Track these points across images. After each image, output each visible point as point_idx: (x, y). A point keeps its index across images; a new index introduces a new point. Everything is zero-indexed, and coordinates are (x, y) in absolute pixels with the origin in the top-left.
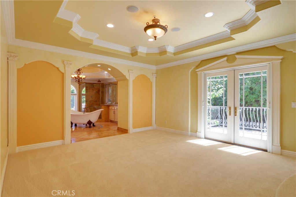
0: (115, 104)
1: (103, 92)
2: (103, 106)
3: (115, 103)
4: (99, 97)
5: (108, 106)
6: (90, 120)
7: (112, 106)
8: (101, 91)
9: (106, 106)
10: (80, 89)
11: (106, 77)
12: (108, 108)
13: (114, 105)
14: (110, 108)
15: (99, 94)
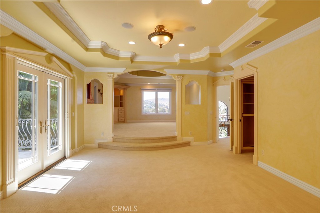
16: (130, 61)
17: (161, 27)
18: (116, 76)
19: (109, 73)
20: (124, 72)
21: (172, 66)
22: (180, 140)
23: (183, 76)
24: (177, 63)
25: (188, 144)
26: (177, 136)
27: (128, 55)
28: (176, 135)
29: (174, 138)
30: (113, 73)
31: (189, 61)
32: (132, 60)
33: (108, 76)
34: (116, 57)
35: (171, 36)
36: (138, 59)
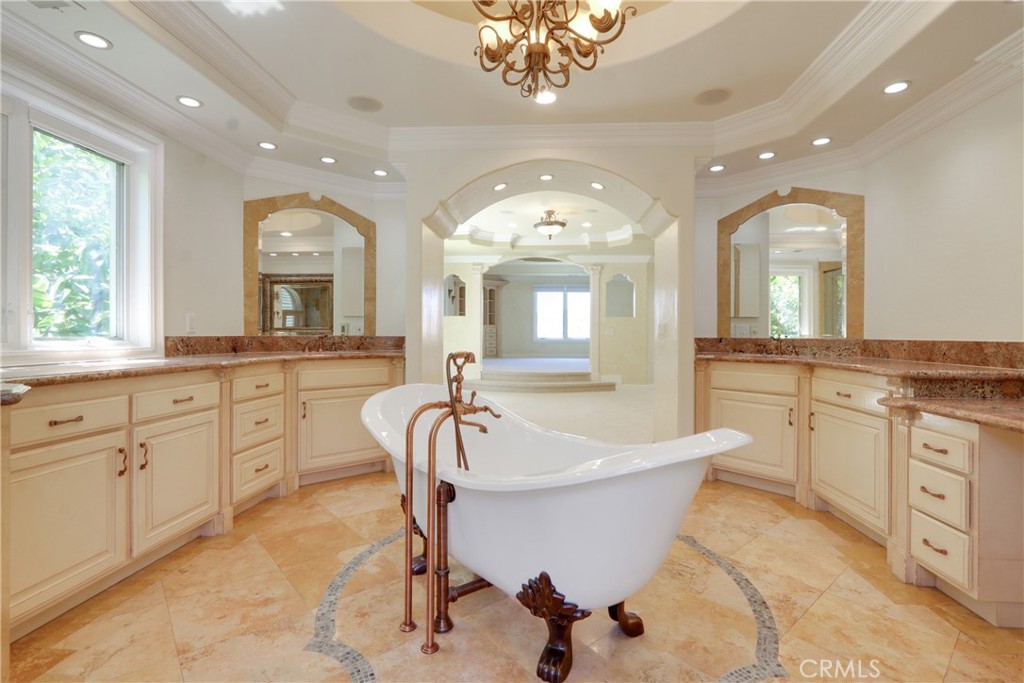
16: (509, 247)
17: (550, 213)
18: (486, 270)
19: (474, 264)
20: (501, 262)
21: (579, 250)
22: (595, 380)
23: (602, 266)
24: (586, 246)
25: (610, 387)
26: (590, 374)
27: (508, 239)
28: (590, 371)
29: (585, 376)
30: (482, 264)
31: (606, 243)
32: (513, 246)
33: (473, 269)
34: (490, 243)
35: (563, 224)
36: (521, 243)
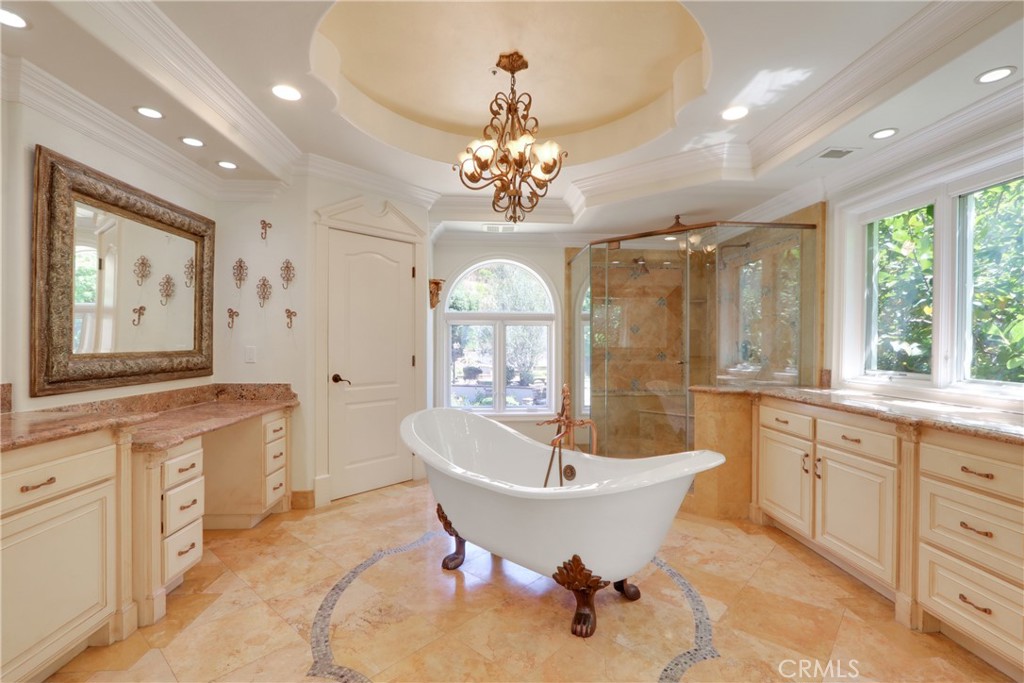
0: (801, 382)
1: (699, 303)
2: (706, 398)
3: (791, 372)
4: (680, 333)
5: (750, 400)
6: (576, 560)
7: (771, 402)
8: (687, 295)
9: (727, 402)
10: (574, 289)
11: (726, 177)
12: (749, 415)
13: (790, 392)
14: (767, 413)
15: (678, 313)
